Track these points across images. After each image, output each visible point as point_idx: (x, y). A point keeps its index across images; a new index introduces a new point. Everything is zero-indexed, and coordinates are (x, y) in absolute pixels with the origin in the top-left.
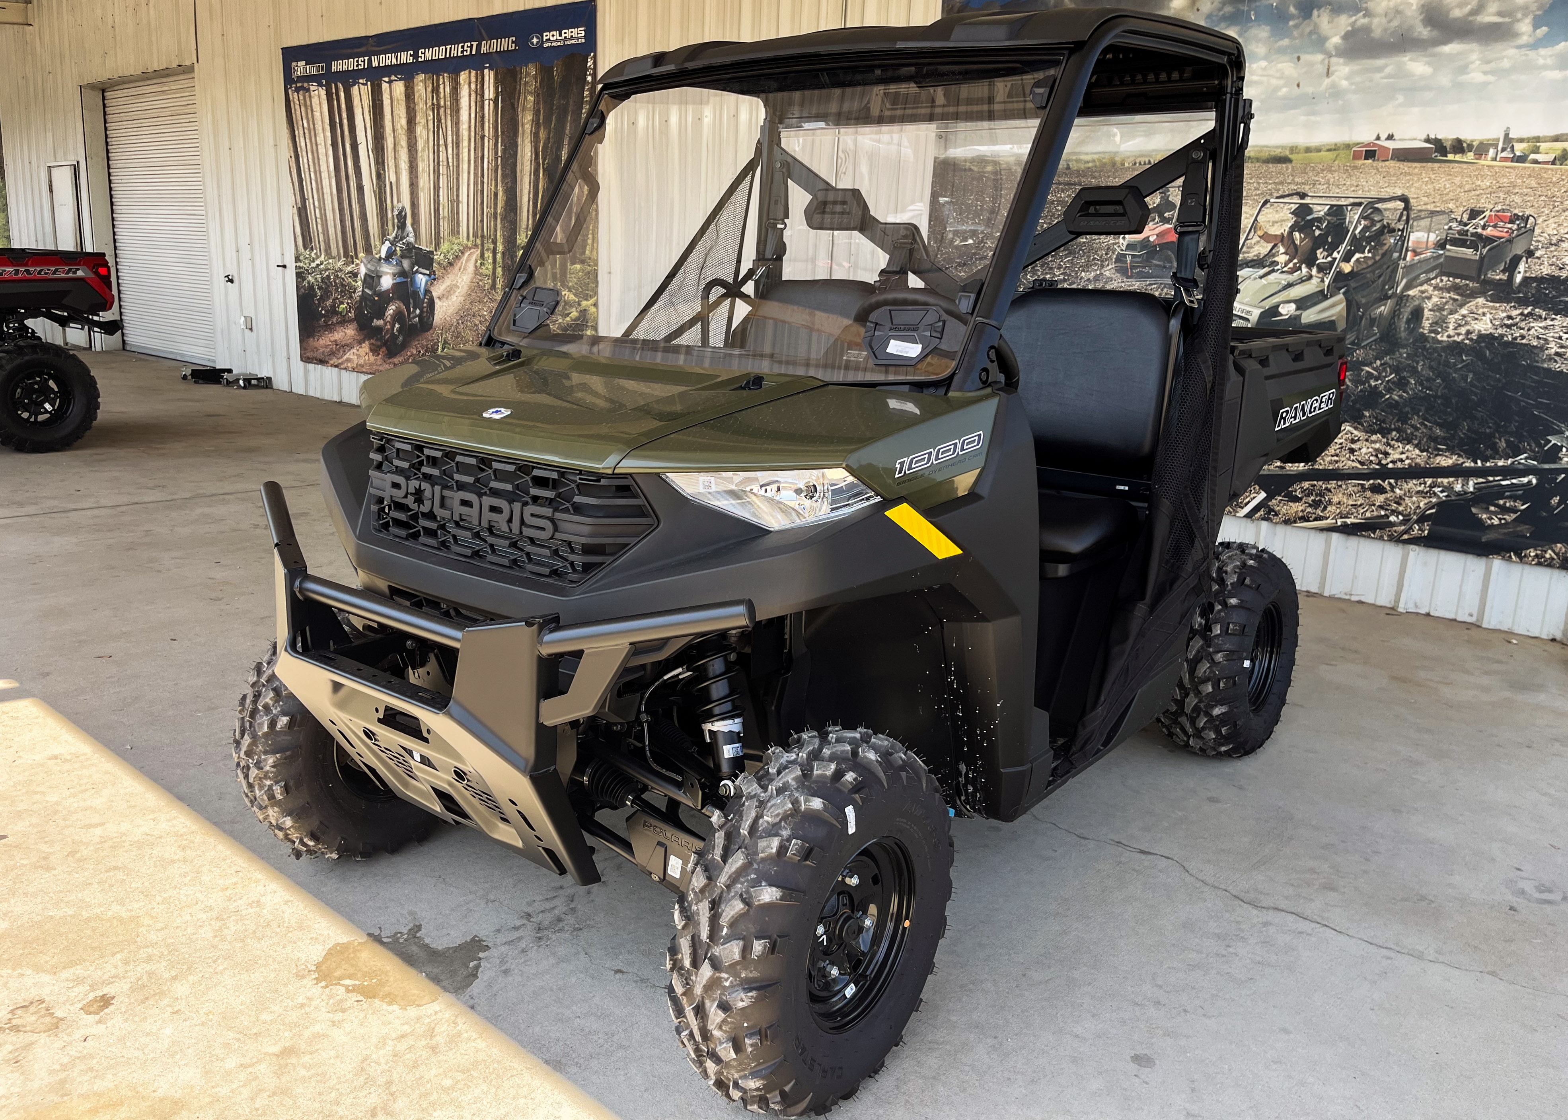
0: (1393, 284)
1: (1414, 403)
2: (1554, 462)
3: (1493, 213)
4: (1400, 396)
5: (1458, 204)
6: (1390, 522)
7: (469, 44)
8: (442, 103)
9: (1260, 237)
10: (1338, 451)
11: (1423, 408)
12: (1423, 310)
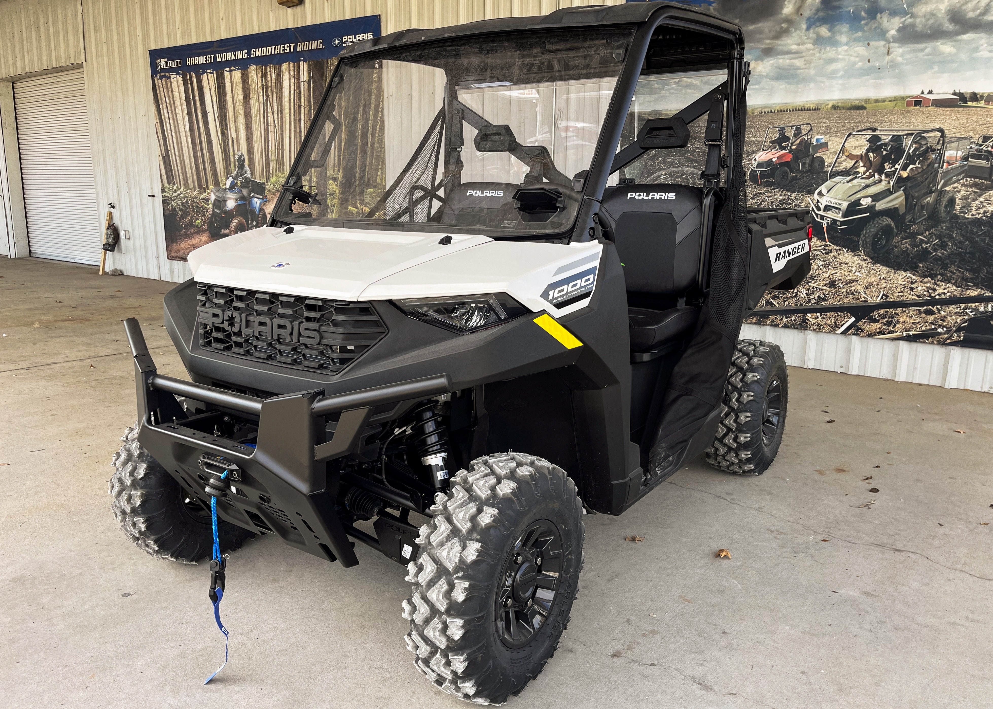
1: (951, 258)
4: (942, 254)
5: (975, 133)
6: (938, 332)
7: (288, 45)
8: (269, 84)
9: (846, 156)
10: (902, 290)
11: (957, 260)
12: (955, 199)
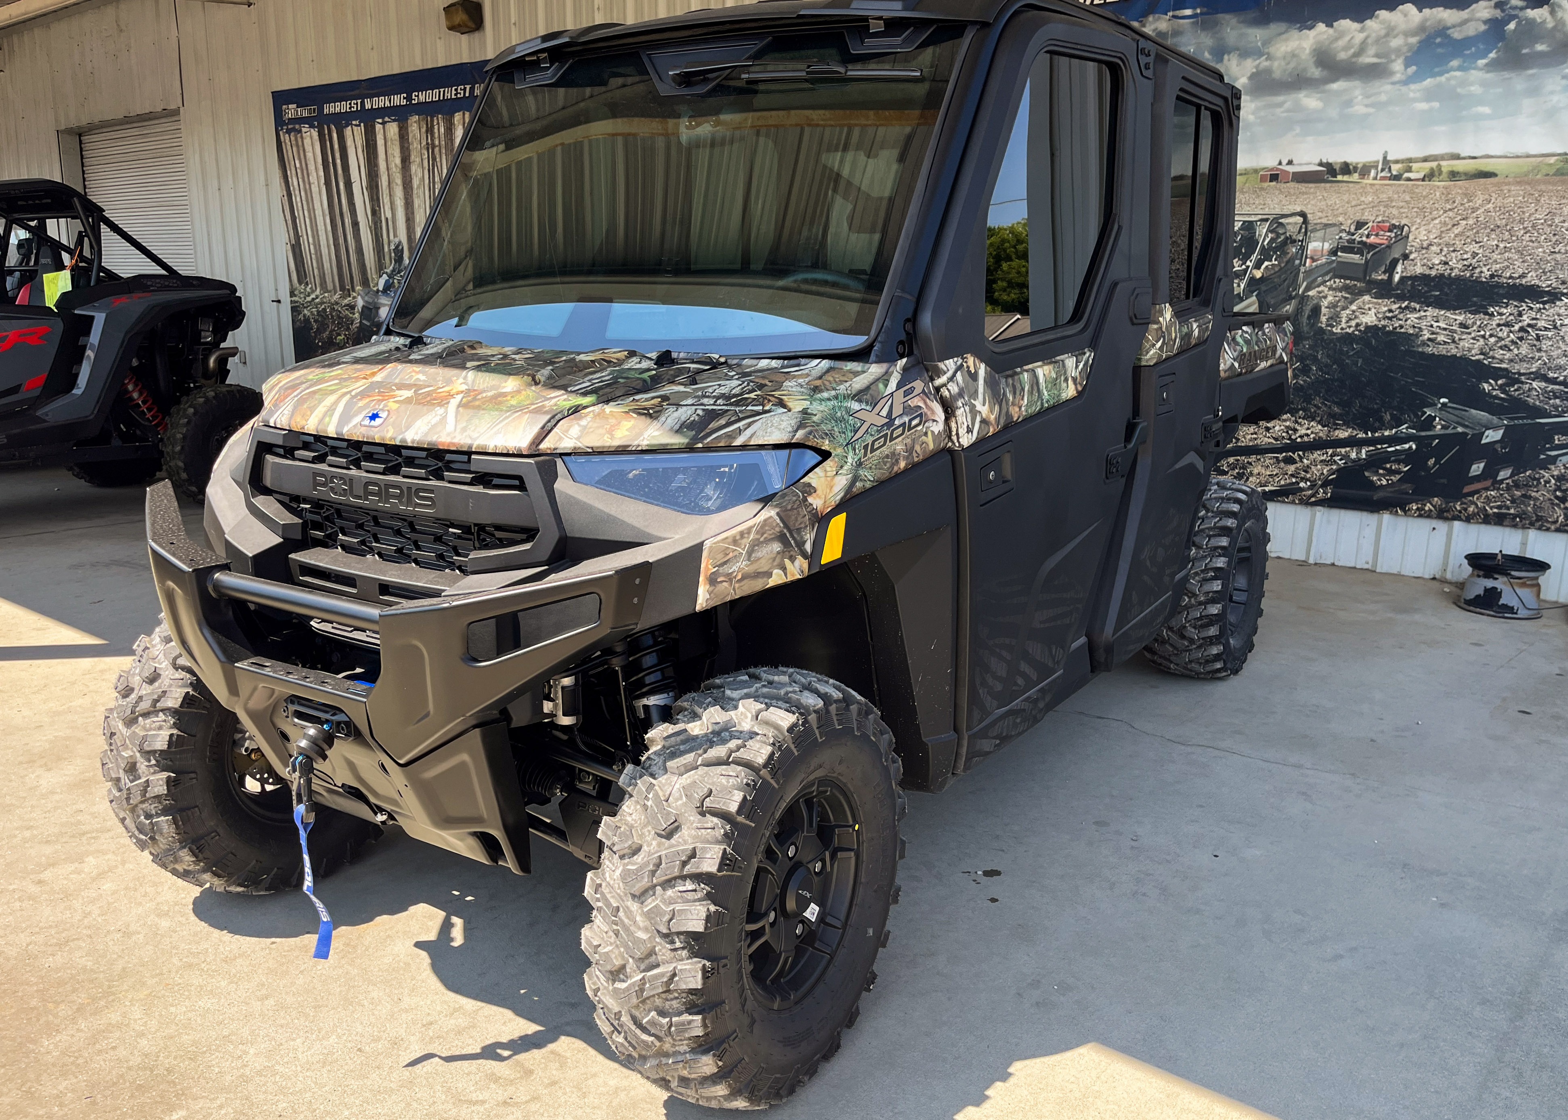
0: (1297, 287)
1: (1316, 387)
2: (1430, 430)
3: (1375, 224)
5: (1346, 217)
6: (1300, 488)
7: (462, 87)
8: (437, 143)
10: (1256, 430)
11: (1323, 390)
12: (1320, 307)
